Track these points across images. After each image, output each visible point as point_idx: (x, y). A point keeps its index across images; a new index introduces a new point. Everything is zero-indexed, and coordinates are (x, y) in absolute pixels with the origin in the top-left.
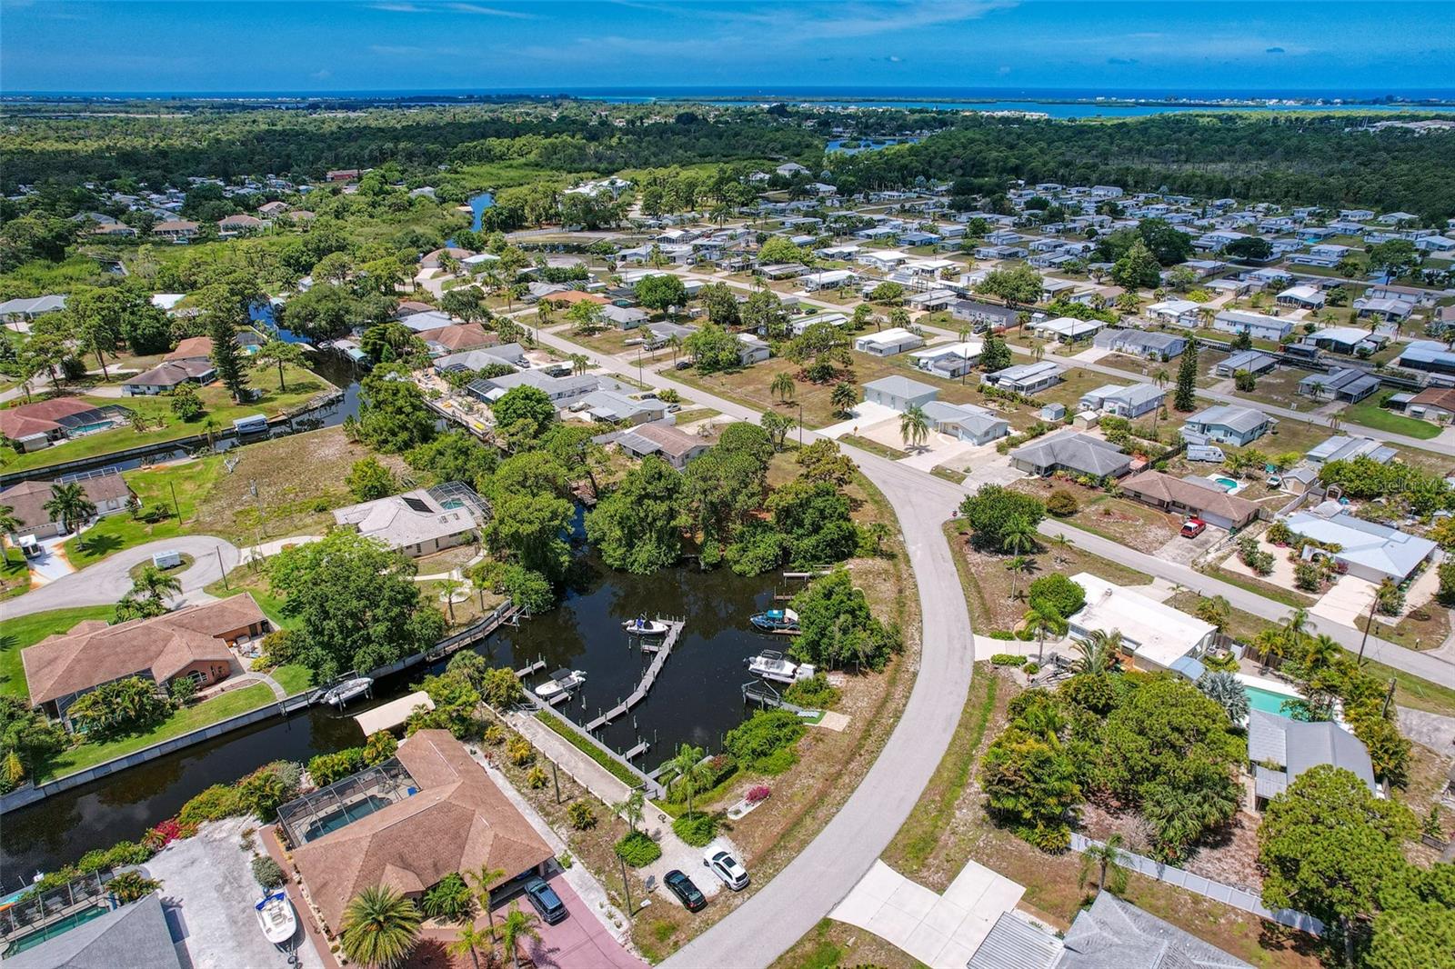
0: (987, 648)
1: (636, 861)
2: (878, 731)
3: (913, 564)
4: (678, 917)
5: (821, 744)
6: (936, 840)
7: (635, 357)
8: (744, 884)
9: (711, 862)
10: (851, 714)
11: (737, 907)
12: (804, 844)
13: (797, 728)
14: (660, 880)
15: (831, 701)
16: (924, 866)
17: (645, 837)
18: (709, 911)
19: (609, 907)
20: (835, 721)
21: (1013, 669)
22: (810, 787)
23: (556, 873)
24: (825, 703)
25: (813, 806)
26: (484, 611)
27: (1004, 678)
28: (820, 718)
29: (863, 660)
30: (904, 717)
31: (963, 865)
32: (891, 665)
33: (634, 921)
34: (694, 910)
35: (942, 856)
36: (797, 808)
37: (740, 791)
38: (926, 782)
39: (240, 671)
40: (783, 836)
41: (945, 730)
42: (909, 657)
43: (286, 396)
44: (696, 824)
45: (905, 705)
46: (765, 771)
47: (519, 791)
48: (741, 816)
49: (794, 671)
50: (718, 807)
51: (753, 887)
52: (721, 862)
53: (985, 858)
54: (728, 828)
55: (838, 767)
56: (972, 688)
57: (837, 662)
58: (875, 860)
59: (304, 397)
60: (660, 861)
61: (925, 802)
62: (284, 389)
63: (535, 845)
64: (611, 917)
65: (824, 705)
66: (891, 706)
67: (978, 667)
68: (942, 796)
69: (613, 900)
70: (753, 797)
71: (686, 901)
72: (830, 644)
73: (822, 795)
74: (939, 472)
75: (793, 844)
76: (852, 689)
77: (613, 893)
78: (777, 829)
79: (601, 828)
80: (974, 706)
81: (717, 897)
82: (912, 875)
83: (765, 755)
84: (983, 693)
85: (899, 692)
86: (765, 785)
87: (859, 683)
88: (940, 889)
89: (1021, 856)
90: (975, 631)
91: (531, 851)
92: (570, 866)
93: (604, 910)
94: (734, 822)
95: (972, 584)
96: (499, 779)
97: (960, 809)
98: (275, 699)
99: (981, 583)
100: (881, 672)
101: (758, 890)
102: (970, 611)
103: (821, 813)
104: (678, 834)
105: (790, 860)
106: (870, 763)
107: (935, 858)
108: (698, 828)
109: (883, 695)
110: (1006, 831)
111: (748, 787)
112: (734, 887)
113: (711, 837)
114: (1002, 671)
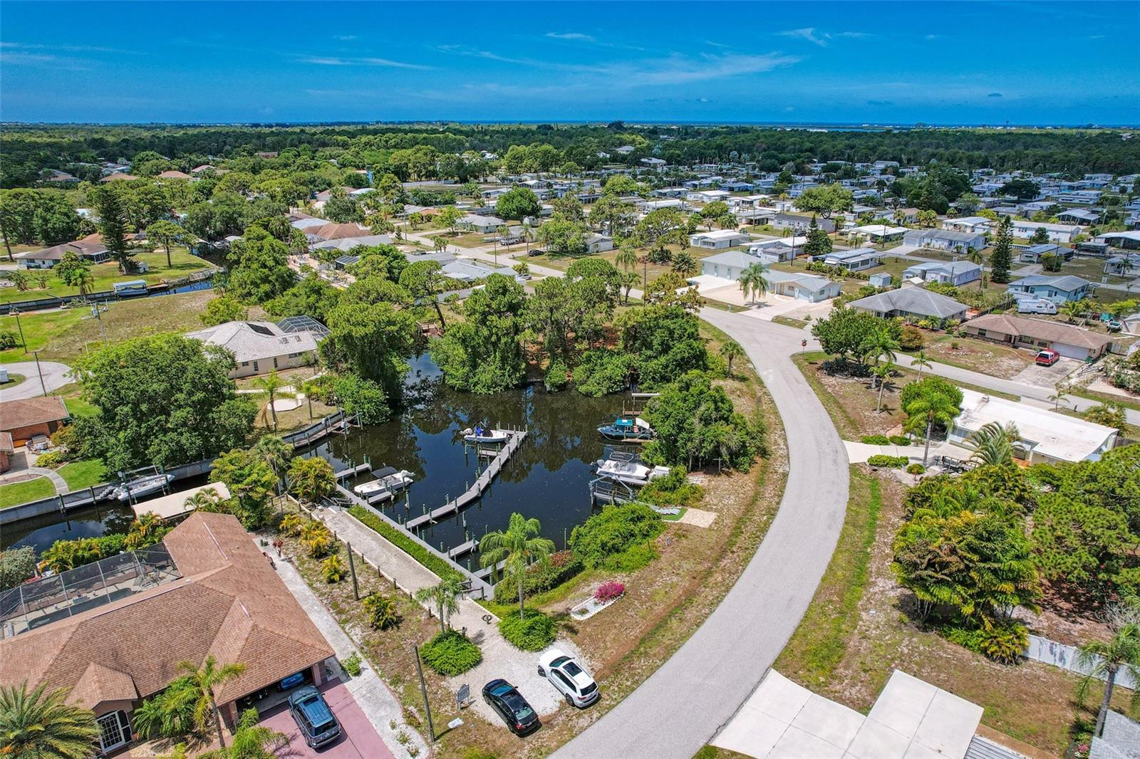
0: (860, 452)
1: (447, 667)
2: (750, 528)
3: (766, 385)
4: (499, 743)
5: (684, 541)
6: (843, 646)
7: (493, 249)
8: (592, 699)
9: (548, 669)
10: (716, 510)
11: (583, 729)
12: (670, 651)
13: (655, 522)
14: (477, 692)
15: (694, 498)
16: (834, 677)
17: (461, 638)
18: (544, 734)
19: (403, 727)
20: (698, 518)
21: (895, 470)
22: (673, 586)
23: (338, 681)
24: (686, 499)
25: (680, 606)
26: (312, 418)
27: (885, 479)
28: (681, 515)
29: (727, 458)
30: (780, 515)
31: (888, 676)
32: (757, 468)
33: (436, 747)
34: (523, 734)
35: (856, 664)
36: (659, 609)
37: (586, 590)
38: (817, 581)
39: (24, 467)
40: (643, 641)
41: (830, 527)
42: (775, 460)
43: (171, 271)
44: (529, 623)
45: (778, 503)
46: (618, 567)
47: (310, 585)
48: (587, 616)
49: (647, 474)
50: (559, 607)
51: (604, 703)
52: (561, 668)
53: (915, 668)
54: (572, 630)
55: (707, 565)
56: (852, 487)
57: (696, 459)
58: (767, 671)
59: (187, 272)
60: (479, 668)
61: (821, 602)
62: (170, 266)
63: (308, 641)
64: (404, 740)
65: (684, 502)
66: (763, 504)
67: (854, 469)
68: (841, 596)
69: (410, 719)
70: (603, 595)
71: (512, 722)
72: (690, 440)
73: (690, 595)
74: (779, 320)
75: (655, 650)
76: (716, 488)
77: (412, 708)
78: (635, 633)
79: (406, 629)
80: (858, 505)
81: (554, 716)
82: (820, 689)
83: (618, 551)
84: (866, 493)
85: (769, 492)
86: (618, 581)
87: (722, 482)
88: (864, 707)
89: (963, 667)
90: (844, 438)
91: (301, 648)
92: (358, 673)
93: (396, 732)
94: (579, 623)
95: (832, 402)
96: (288, 574)
97: (866, 610)
98: (54, 494)
99: (841, 401)
100: (746, 472)
101: (611, 708)
102: (835, 422)
103: (690, 614)
104: (505, 636)
105: (653, 670)
106: (746, 561)
107: (846, 668)
108: (532, 628)
109: (751, 493)
110: (933, 635)
111: (596, 586)
112: (578, 702)
113: (550, 640)
114: (882, 472)
